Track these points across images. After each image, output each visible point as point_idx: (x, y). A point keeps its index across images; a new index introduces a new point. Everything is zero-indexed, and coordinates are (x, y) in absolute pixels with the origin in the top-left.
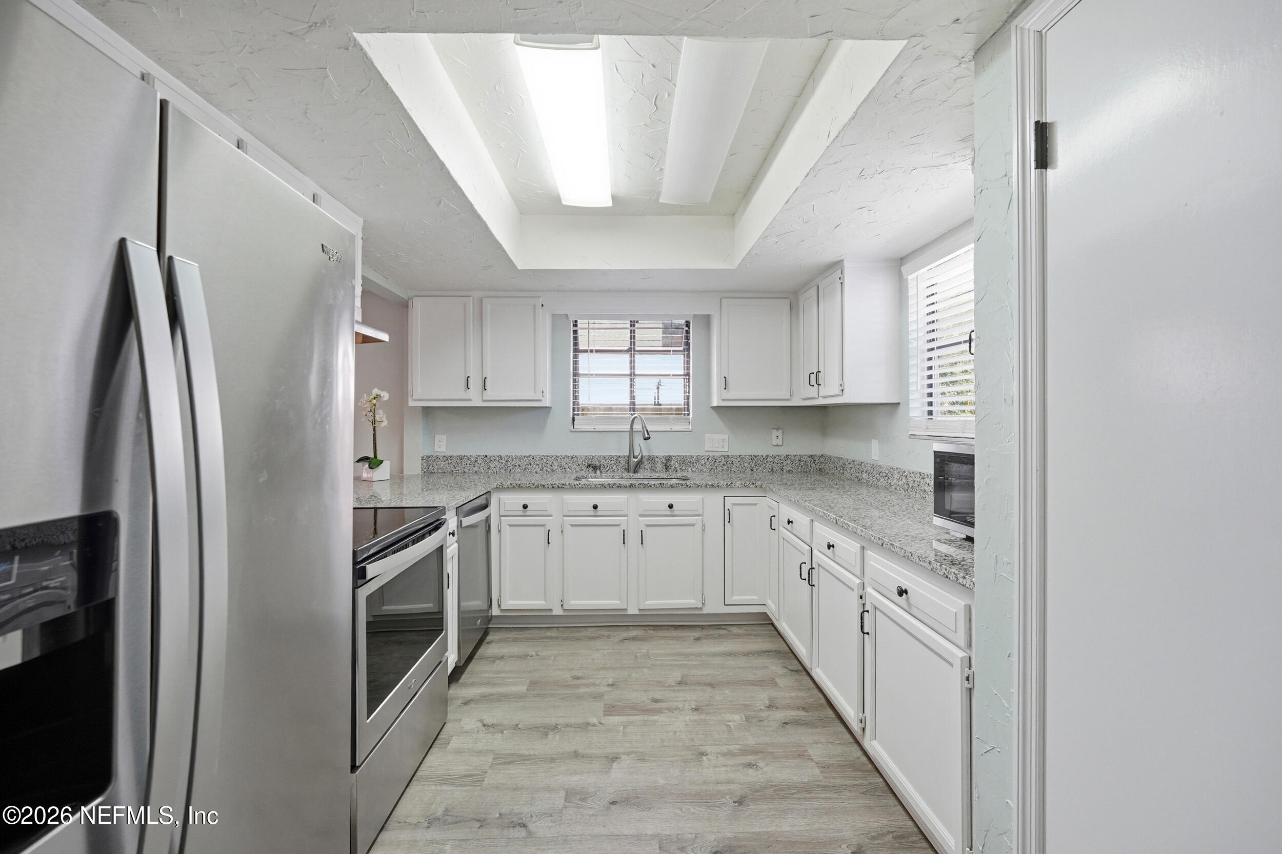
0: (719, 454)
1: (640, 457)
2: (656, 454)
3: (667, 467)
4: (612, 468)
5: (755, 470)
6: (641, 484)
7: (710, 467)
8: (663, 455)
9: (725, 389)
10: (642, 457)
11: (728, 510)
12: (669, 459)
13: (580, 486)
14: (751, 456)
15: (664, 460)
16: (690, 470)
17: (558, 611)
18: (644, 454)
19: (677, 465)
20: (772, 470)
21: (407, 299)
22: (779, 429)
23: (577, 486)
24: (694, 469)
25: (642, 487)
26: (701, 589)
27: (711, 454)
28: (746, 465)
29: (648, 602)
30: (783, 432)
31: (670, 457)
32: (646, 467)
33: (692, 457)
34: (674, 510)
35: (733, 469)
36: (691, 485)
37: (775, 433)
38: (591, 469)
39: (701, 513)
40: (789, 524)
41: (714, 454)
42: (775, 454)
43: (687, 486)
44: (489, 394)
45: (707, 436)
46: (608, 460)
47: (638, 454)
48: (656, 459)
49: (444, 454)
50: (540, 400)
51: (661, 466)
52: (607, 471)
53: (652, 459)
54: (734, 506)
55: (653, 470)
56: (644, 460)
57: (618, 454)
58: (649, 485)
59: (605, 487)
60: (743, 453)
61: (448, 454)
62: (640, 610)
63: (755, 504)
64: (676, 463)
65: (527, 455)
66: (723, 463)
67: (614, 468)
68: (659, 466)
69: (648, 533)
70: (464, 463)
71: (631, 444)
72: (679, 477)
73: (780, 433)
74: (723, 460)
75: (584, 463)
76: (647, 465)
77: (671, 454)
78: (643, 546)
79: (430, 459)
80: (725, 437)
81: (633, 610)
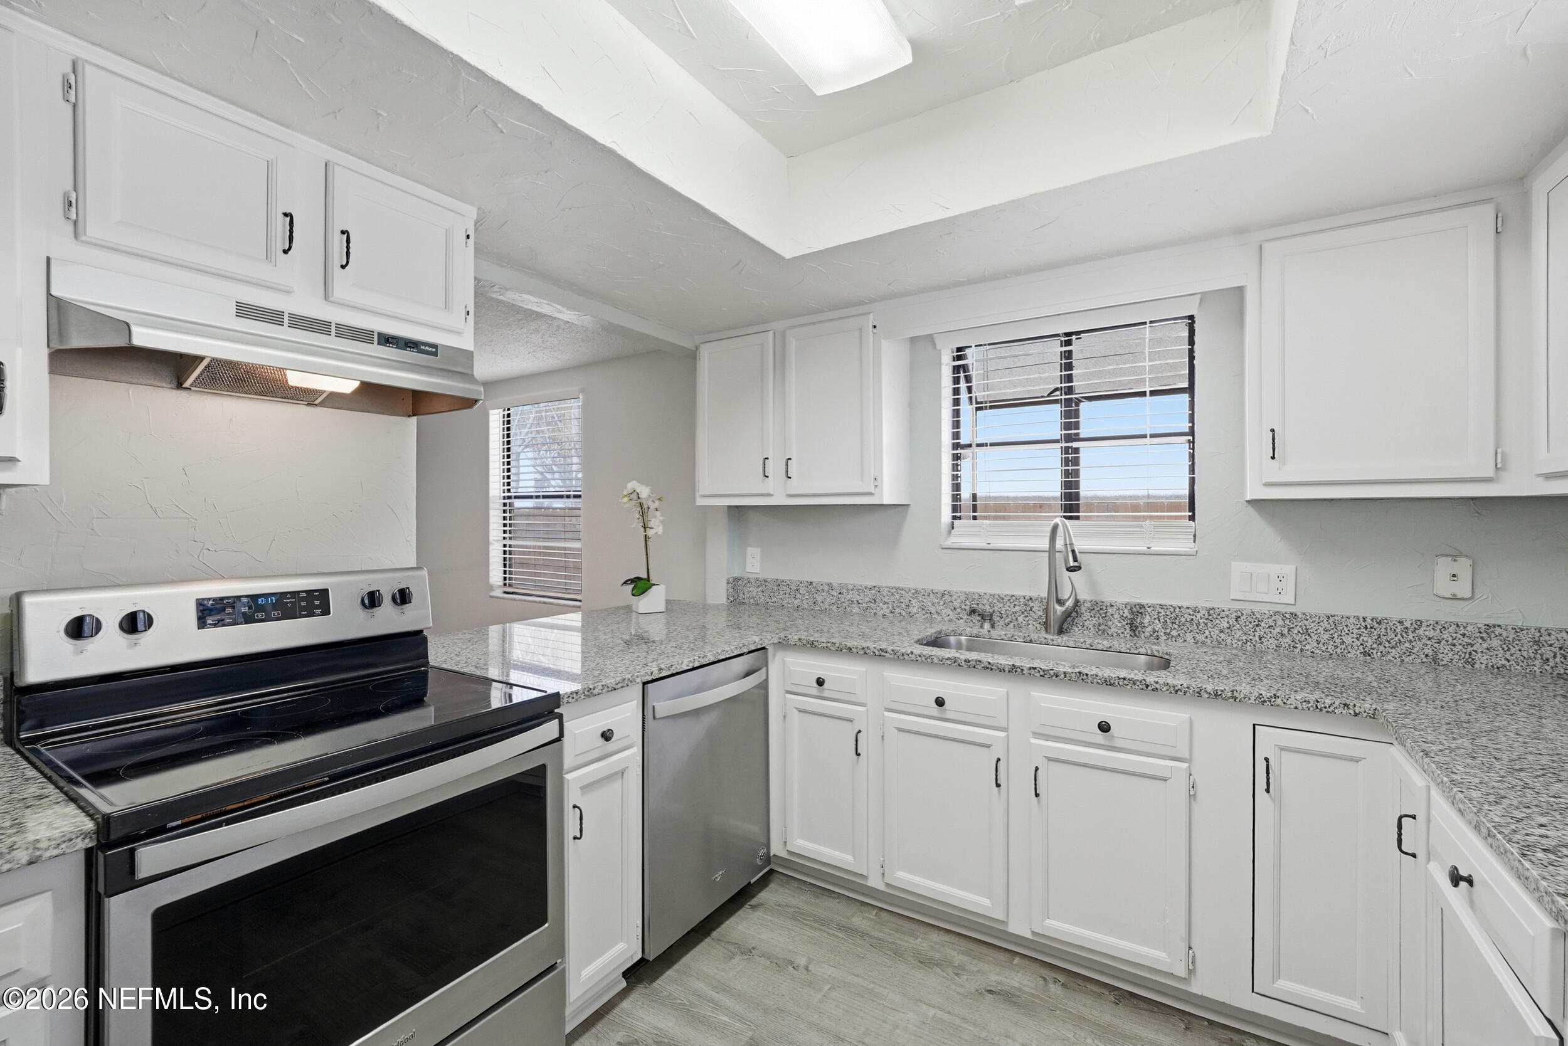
0: (1265, 609)
1: (1070, 603)
2: (1108, 598)
3: (1134, 628)
4: (1017, 619)
5: (1376, 655)
6: (1035, 668)
7: (1244, 638)
8: (1126, 600)
9: (1273, 458)
10: (1077, 601)
11: (1267, 760)
12: (1138, 610)
13: (913, 657)
14: (1364, 619)
15: (1127, 613)
16: (1189, 637)
17: (875, 882)
18: (1081, 597)
19: (1158, 626)
20: (1435, 660)
21: (694, 349)
22: (1460, 556)
23: (906, 657)
24: (1201, 638)
25: (1038, 675)
26: (1182, 931)
27: (1247, 608)
28: (1348, 640)
29: (1049, 922)
30: (1473, 566)
31: (1142, 606)
32: (1086, 624)
33: (1196, 610)
34: (1113, 737)
35: (1308, 647)
36: (1158, 686)
37: (1444, 567)
38: (976, 618)
39: (1187, 756)
40: (1456, 885)
41: (1256, 607)
42: (1443, 618)
43: (1147, 686)
44: (795, 486)
45: (1235, 565)
46: (1008, 604)
47: (1066, 597)
48: (1110, 610)
49: (757, 576)
50: (871, 494)
51: (1119, 625)
52: (1007, 625)
53: (1098, 608)
54: (1283, 752)
55: (1102, 631)
56: (1083, 609)
57: (1028, 594)
58: (1052, 672)
59: (959, 665)
60: (1338, 610)
61: (762, 576)
62: (1033, 933)
63: (1356, 760)
64: (1157, 621)
65: (870, 584)
66: (1278, 630)
67: (1020, 619)
68: (1116, 624)
69: (1051, 777)
70: (782, 593)
71: (1053, 576)
72: (1156, 654)
73: (1463, 567)
74: (1280, 622)
75: (963, 607)
76: (1088, 619)
77: (1144, 601)
78: (1039, 802)
79: (740, 582)
80: (1289, 570)
81: (1019, 927)
